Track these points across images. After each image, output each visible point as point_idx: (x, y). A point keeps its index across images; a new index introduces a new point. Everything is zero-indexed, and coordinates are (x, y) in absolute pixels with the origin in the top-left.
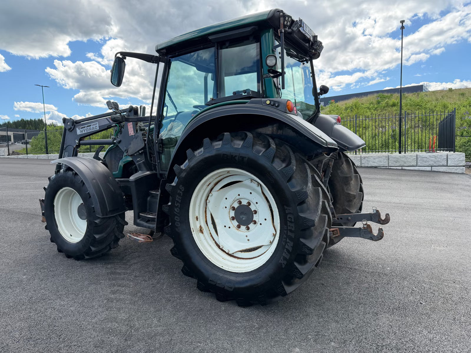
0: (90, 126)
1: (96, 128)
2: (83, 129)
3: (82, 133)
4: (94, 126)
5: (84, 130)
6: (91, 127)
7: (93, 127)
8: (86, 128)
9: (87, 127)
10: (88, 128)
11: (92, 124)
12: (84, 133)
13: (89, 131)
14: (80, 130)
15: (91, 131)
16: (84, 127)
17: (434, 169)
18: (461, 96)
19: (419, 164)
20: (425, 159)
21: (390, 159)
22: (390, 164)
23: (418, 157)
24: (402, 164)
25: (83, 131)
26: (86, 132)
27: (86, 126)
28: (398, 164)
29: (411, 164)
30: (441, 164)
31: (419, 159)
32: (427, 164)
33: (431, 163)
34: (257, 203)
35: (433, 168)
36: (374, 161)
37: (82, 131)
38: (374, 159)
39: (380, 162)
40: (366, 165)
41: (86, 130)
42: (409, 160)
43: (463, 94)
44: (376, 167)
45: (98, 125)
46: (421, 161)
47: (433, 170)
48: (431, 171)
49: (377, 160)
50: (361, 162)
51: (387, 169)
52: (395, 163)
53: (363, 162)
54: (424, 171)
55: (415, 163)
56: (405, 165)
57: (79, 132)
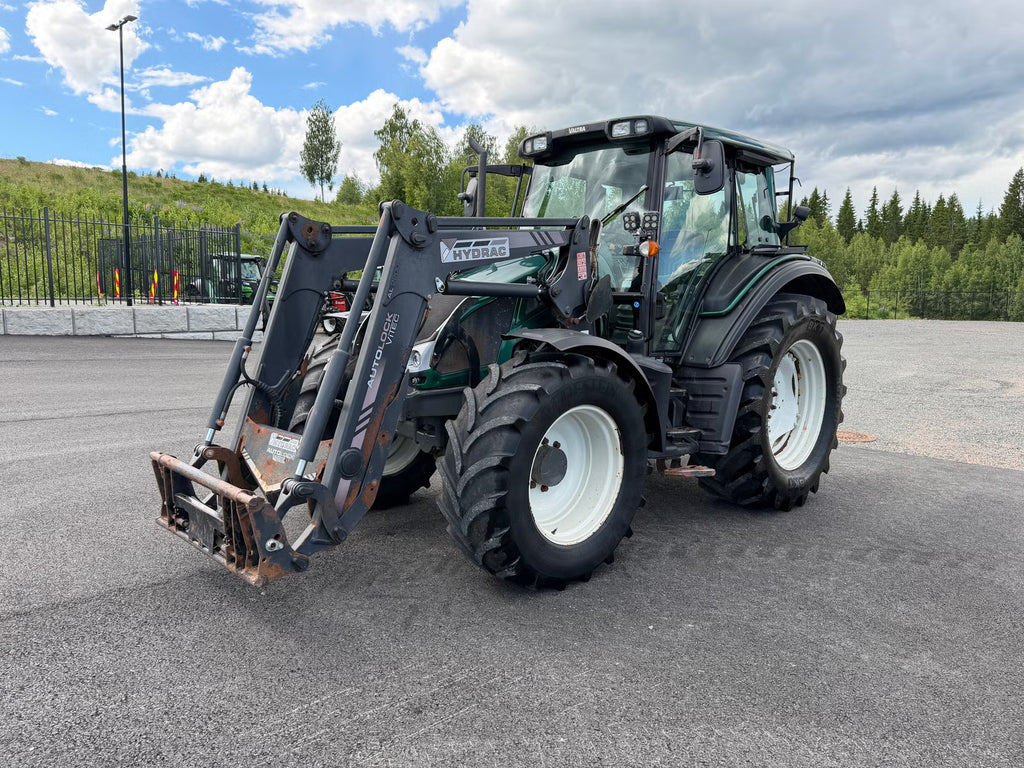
0: (487, 243)
1: (502, 251)
2: (462, 249)
3: (458, 260)
4: (497, 247)
5: (467, 254)
6: (489, 247)
7: (494, 249)
8: (471, 247)
9: (477, 244)
10: (480, 248)
11: (491, 240)
12: (464, 259)
13: (481, 258)
14: (453, 249)
15: (486, 257)
16: (468, 245)
17: (219, 336)
19: (193, 327)
20: (202, 318)
21: (139, 317)
22: (139, 329)
23: (190, 312)
24: (162, 327)
25: (463, 255)
26: (471, 258)
27: (474, 241)
28: (154, 328)
29: (179, 328)
30: (228, 326)
31: (193, 317)
32: (206, 327)
33: (214, 325)
35: (216, 334)
36: (107, 322)
37: (460, 255)
38: (106, 317)
39: (119, 323)
40: (88, 332)
41: (473, 254)
42: (175, 320)
44: (108, 336)
45: (507, 246)
46: (196, 322)
47: (216, 338)
48: (214, 341)
49: (110, 320)
50: (74, 323)
51: (135, 338)
52: (148, 326)
53: (80, 323)
54: (199, 340)
55: (185, 327)
56: (169, 329)
57: (447, 255)
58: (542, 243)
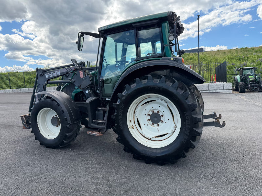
3: (49, 77)
12: (50, 77)
17: (217, 91)
18: (224, 54)
19: (210, 89)
20: (213, 87)
23: (209, 85)
24: (201, 89)
26: (52, 76)
27: (52, 73)
30: (220, 89)
31: (210, 86)
32: (214, 89)
33: (216, 88)
34: (163, 111)
35: (216, 91)
37: (49, 76)
42: (205, 87)
43: (225, 53)
46: (211, 88)
47: (217, 92)
48: (216, 93)
54: (212, 93)
55: (207, 89)
56: (203, 90)
57: (47, 76)
58: (69, 70)
